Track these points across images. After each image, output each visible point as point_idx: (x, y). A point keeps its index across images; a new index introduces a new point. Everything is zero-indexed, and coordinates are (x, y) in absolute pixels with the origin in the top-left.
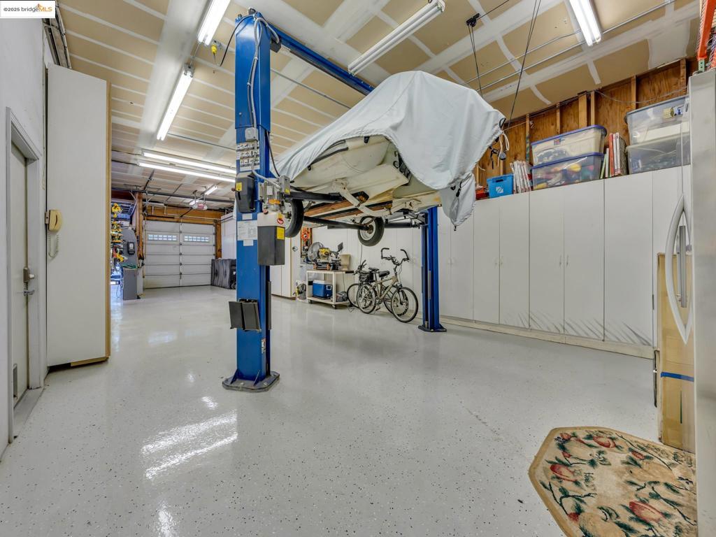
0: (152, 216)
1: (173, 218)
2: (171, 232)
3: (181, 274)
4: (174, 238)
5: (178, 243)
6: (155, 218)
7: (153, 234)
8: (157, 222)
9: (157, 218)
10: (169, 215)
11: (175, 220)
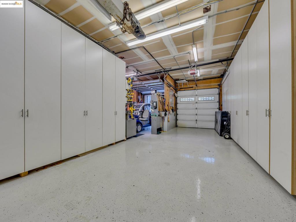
0: (183, 88)
1: (192, 87)
2: (192, 96)
3: (196, 120)
4: (193, 99)
5: (195, 102)
6: (184, 89)
7: (183, 98)
8: (184, 91)
9: (185, 89)
10: (191, 86)
11: (194, 89)
